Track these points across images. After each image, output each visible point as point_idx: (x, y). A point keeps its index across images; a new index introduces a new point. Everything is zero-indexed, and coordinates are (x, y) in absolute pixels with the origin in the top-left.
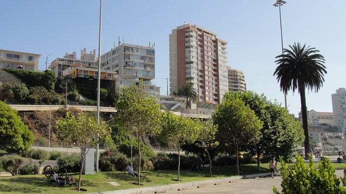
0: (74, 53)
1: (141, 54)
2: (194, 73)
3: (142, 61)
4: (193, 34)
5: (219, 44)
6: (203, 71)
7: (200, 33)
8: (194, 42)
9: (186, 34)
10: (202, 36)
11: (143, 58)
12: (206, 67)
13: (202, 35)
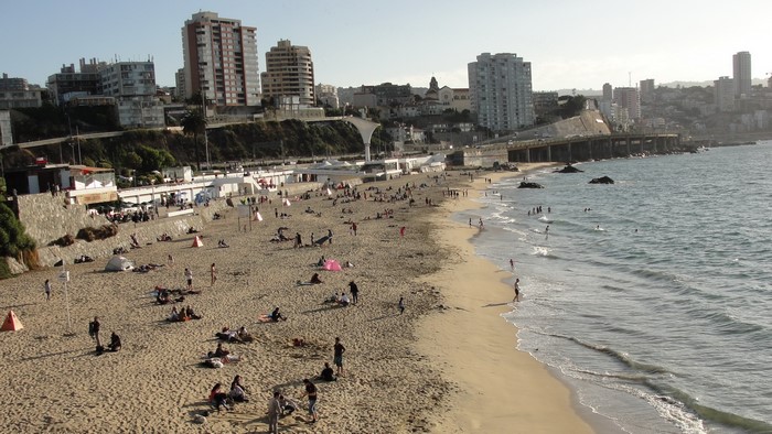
0: (72, 65)
1: (139, 70)
2: (209, 75)
3: (142, 78)
4: (206, 29)
5: (244, 31)
6: (221, 70)
7: (216, 25)
8: (206, 38)
9: (198, 30)
10: (218, 28)
11: (141, 74)
12: (225, 65)
13: (218, 26)
